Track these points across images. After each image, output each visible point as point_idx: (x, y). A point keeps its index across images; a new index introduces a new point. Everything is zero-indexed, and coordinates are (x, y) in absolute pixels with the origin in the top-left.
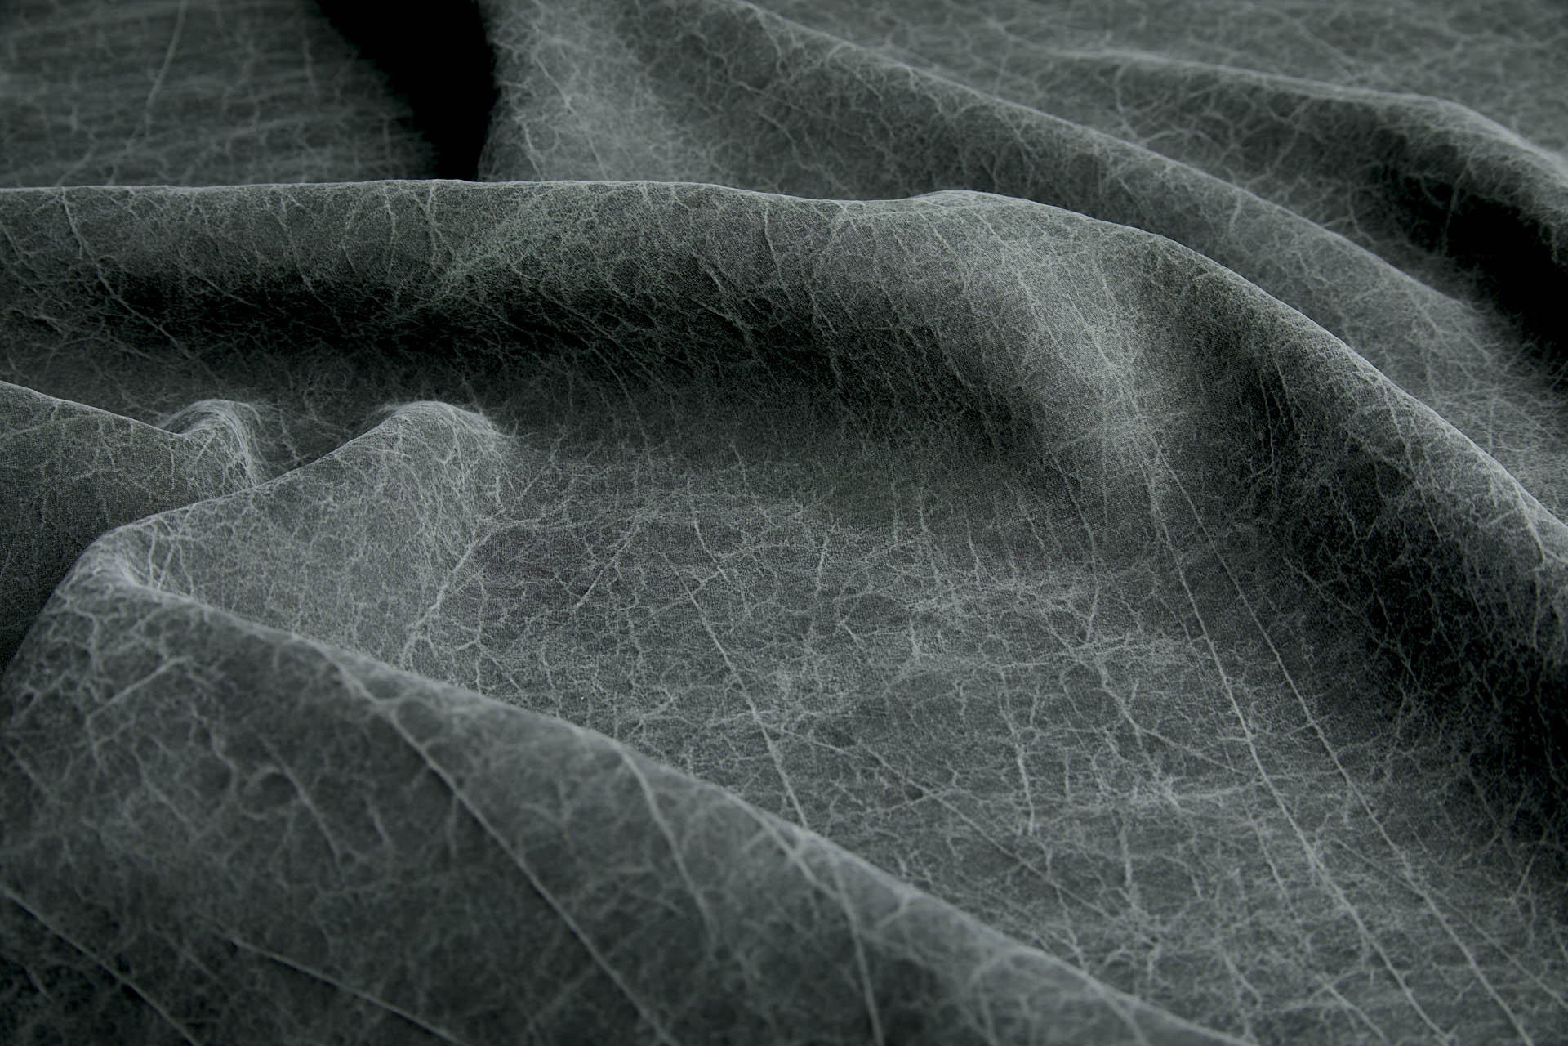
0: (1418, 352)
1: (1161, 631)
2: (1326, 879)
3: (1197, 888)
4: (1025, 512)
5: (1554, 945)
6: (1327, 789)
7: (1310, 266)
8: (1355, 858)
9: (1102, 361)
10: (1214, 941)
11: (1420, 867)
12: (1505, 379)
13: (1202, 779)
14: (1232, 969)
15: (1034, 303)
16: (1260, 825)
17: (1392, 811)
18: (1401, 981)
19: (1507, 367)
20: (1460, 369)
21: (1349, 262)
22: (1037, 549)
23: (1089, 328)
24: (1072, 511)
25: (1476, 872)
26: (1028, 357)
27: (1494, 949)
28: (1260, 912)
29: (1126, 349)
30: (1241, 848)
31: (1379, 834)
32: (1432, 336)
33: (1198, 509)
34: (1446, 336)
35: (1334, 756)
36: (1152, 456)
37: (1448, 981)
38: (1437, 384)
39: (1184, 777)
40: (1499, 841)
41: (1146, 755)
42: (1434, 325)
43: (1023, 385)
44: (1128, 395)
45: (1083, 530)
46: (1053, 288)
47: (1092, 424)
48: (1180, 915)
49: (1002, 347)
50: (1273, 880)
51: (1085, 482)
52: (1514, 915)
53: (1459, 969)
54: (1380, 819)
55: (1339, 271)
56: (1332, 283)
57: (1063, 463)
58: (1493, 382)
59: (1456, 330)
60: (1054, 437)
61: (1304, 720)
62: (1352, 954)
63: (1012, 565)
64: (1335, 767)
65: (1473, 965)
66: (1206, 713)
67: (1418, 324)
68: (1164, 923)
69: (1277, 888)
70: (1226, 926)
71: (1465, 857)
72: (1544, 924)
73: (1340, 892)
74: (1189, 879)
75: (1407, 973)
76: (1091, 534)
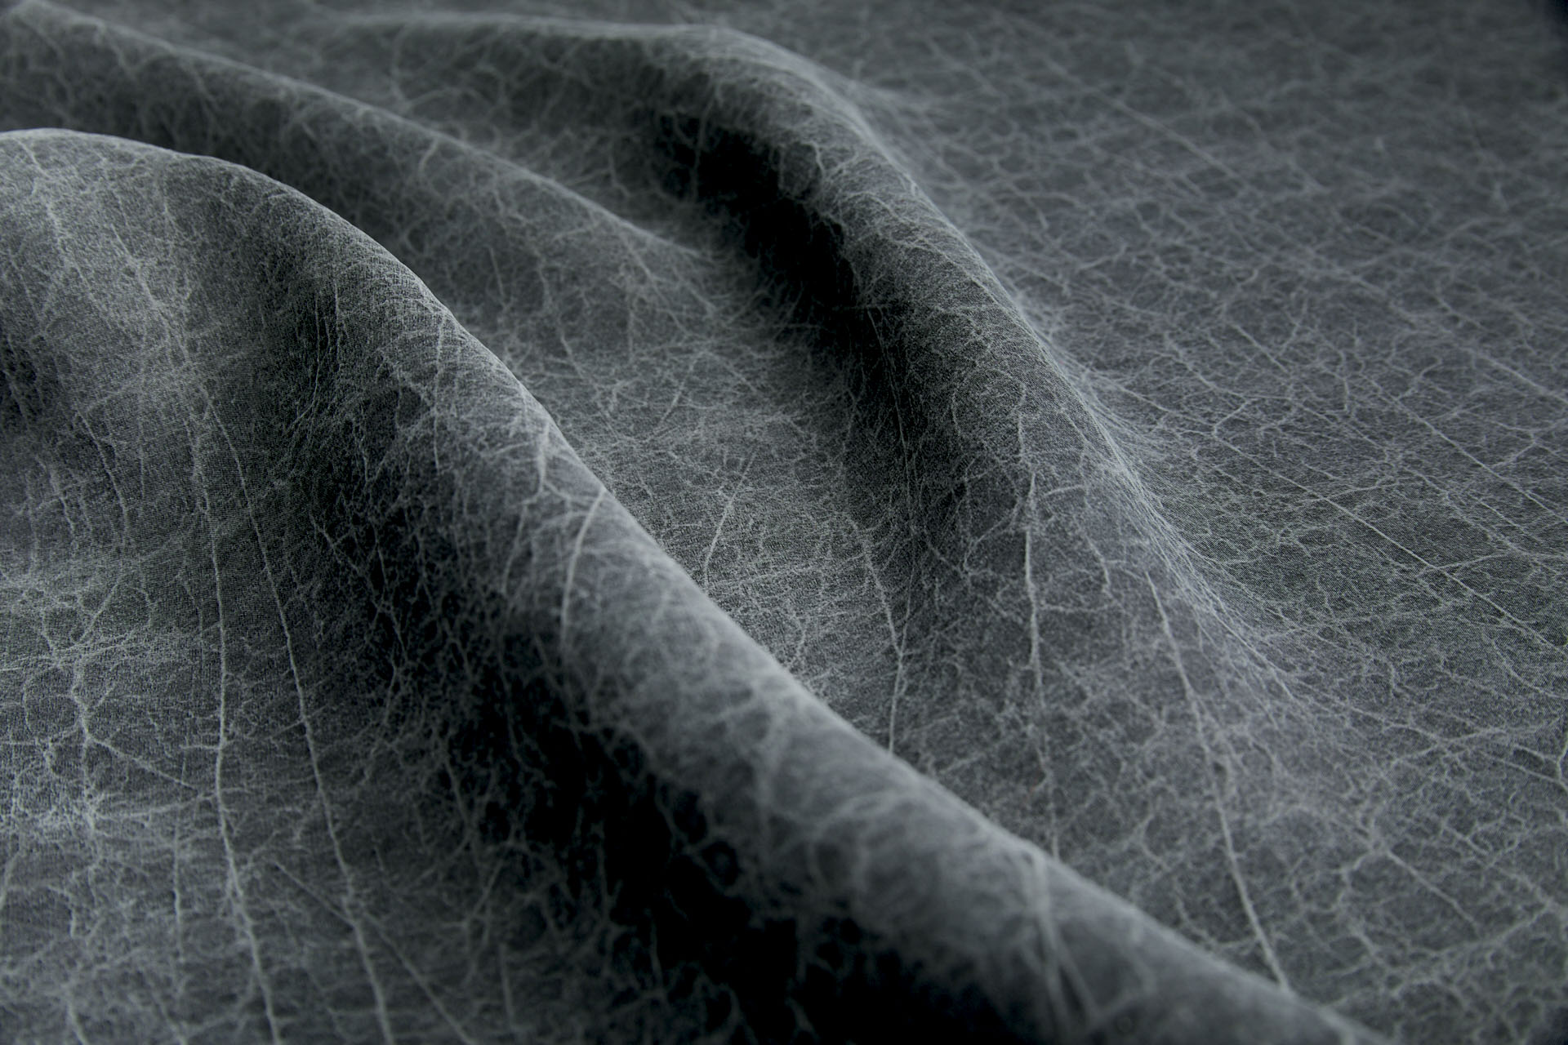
0: (623, 296)
1: (173, 623)
2: (239, 908)
3: (73, 924)
4: (58, 491)
5: (497, 978)
6: (288, 801)
7: (508, 204)
8: (288, 882)
9: (146, 301)
10: (65, 986)
11: (366, 891)
12: (724, 332)
13: (140, 795)
14: (72, 1017)
15: (62, 234)
16: (184, 847)
17: (358, 823)
18: (275, 1031)
19: (731, 319)
20: (670, 319)
21: (554, 202)
22: (67, 534)
23: (133, 262)
24: (106, 486)
25: (432, 892)
26: (50, 300)
27: (417, 989)
28: (136, 951)
29: (181, 283)
30: (148, 874)
31: (332, 852)
32: (643, 281)
33: (244, 468)
34: (660, 284)
35: (315, 758)
36: (200, 410)
37: (339, 1029)
38: (639, 334)
39: (120, 793)
40: (467, 848)
41: (84, 769)
42: (647, 271)
43: (45, 334)
44: (176, 338)
45: (118, 507)
46: (92, 218)
47: (127, 376)
48: (36, 956)
49: (21, 290)
50: (173, 912)
51: (120, 446)
52: (460, 944)
53: (359, 1014)
54: (339, 834)
55: (541, 211)
56: (531, 222)
57: (94, 426)
58: (709, 334)
59: (675, 279)
60: (83, 395)
61: (297, 716)
62: (231, 998)
63: (33, 557)
64: (312, 772)
65: (381, 1010)
66: (180, 718)
67: (628, 268)
68: (13, 965)
69: (173, 922)
70: (88, 968)
71: (427, 873)
72: (492, 951)
73: (250, 922)
74: (70, 912)
75: (287, 1020)
76: (125, 510)
